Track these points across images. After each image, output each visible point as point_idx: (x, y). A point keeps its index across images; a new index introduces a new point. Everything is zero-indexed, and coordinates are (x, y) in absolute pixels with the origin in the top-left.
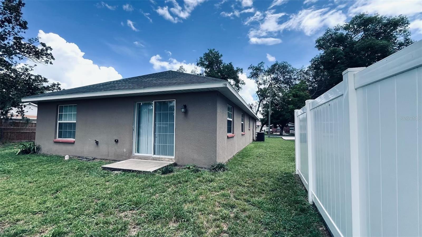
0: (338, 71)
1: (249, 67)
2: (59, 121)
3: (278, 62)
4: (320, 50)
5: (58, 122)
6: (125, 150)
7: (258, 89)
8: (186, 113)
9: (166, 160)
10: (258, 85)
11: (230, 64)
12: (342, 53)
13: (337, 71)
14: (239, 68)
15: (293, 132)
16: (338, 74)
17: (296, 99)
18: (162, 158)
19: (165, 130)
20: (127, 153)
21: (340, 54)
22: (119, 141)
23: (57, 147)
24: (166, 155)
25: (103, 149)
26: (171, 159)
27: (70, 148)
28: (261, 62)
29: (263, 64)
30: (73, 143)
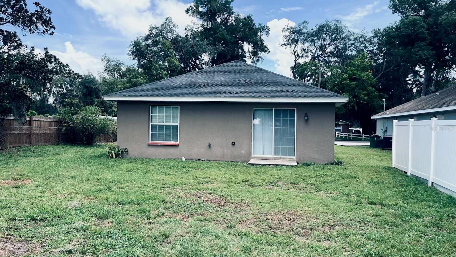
0: (418, 51)
2: (151, 122)
3: (328, 21)
4: (394, 13)
5: (150, 124)
6: (243, 152)
7: (295, 64)
8: (307, 121)
9: (287, 159)
10: (296, 58)
11: (249, 17)
12: (424, 26)
13: (416, 52)
14: (263, 25)
15: (341, 134)
16: (417, 55)
17: (354, 84)
18: (284, 158)
20: (245, 154)
21: (422, 28)
22: (236, 143)
23: (153, 150)
24: (287, 155)
25: (217, 151)
26: (293, 159)
27: (172, 150)
28: (304, 21)
29: (306, 24)
30: (177, 146)
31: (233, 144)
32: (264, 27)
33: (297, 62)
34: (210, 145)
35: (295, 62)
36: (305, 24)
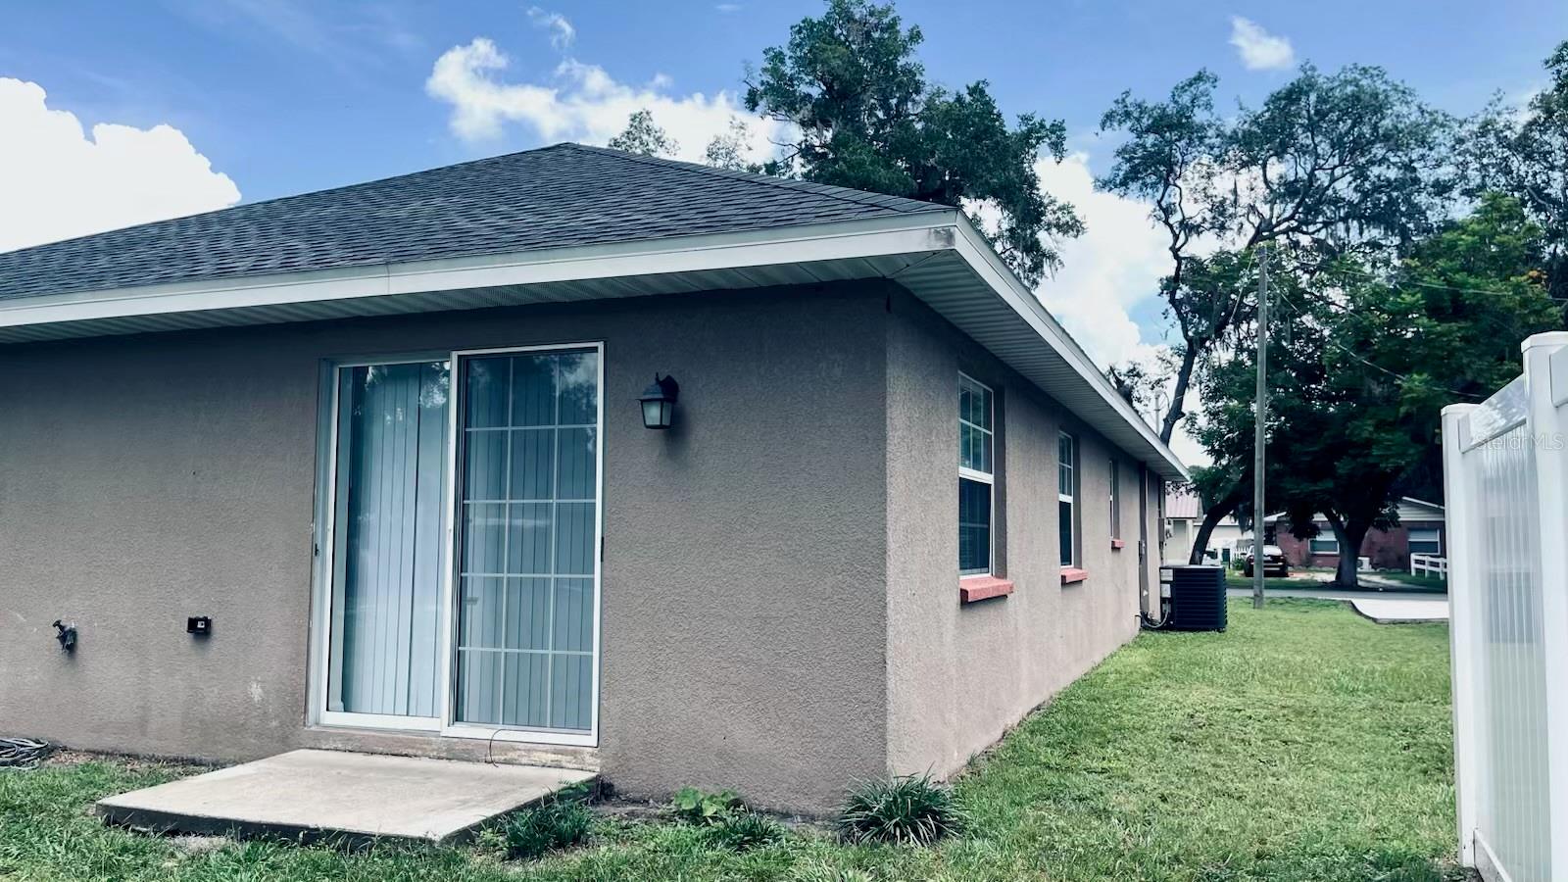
1: (1107, 111)
3: (1314, 69)
6: (256, 691)
7: (1175, 263)
8: (674, 430)
9: (537, 757)
10: (1176, 237)
11: (977, 91)
14: (1037, 119)
15: (1433, 564)
19: (533, 549)
20: (270, 710)
24: (535, 721)
25: (110, 682)
26: (575, 752)
28: (1193, 74)
29: (1208, 85)
31: (200, 629)
32: (1042, 126)
33: (1181, 254)
34: (68, 640)
35: (1176, 257)
36: (1202, 87)
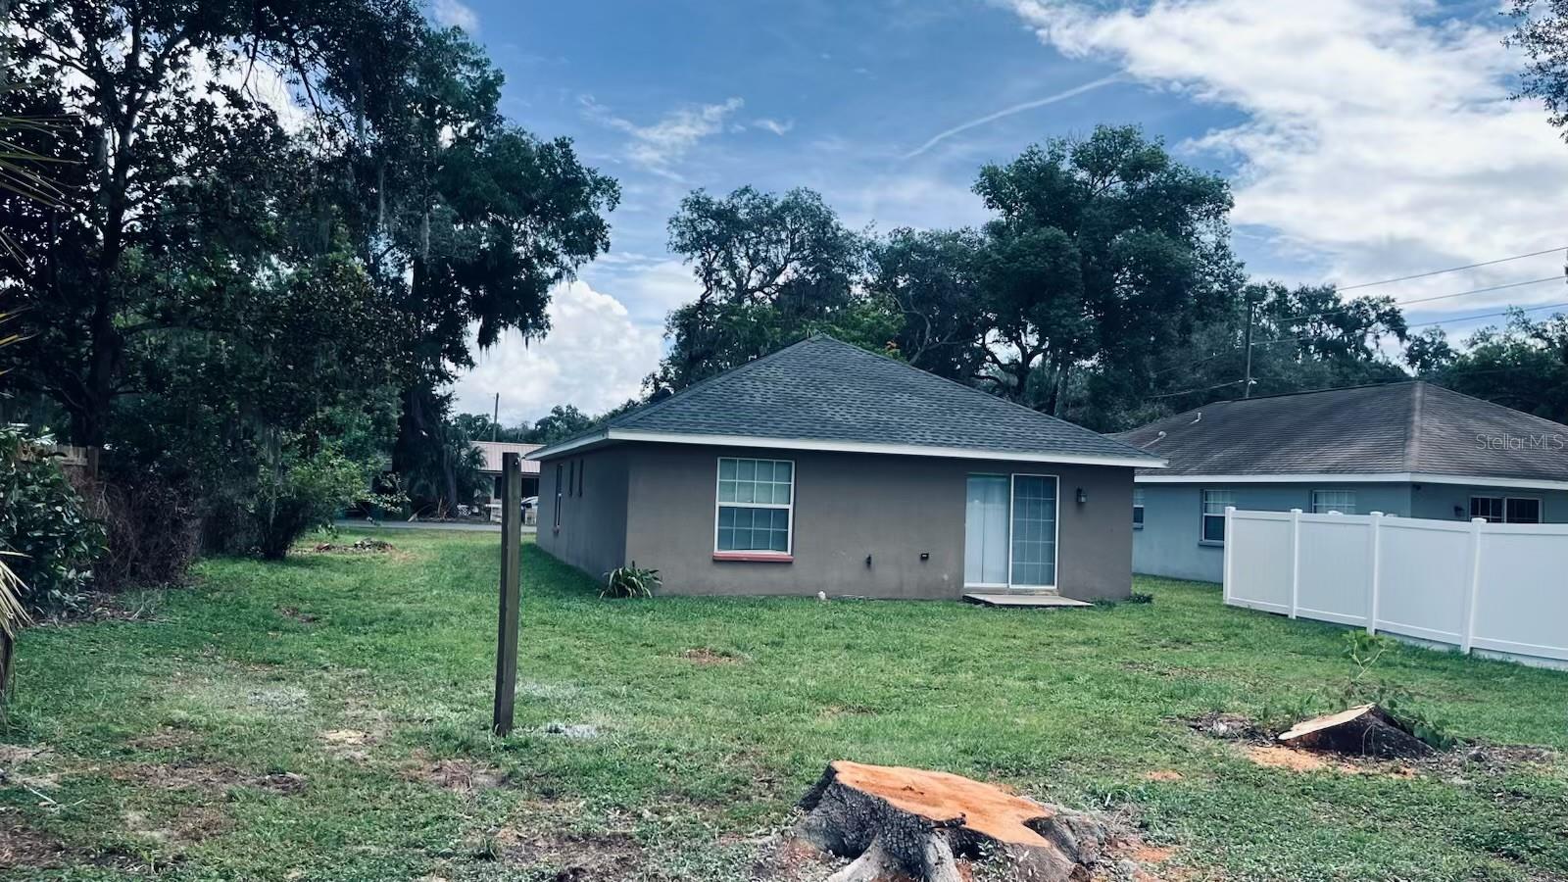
2: (720, 500)
5: (718, 504)
6: (946, 577)
8: (1083, 503)
9: (1040, 592)
18: (1033, 590)
19: (1035, 534)
22: (930, 556)
23: (724, 575)
24: (1037, 584)
25: (887, 575)
26: (1051, 591)
27: (776, 575)
30: (787, 563)
31: (924, 558)
34: (869, 561)
